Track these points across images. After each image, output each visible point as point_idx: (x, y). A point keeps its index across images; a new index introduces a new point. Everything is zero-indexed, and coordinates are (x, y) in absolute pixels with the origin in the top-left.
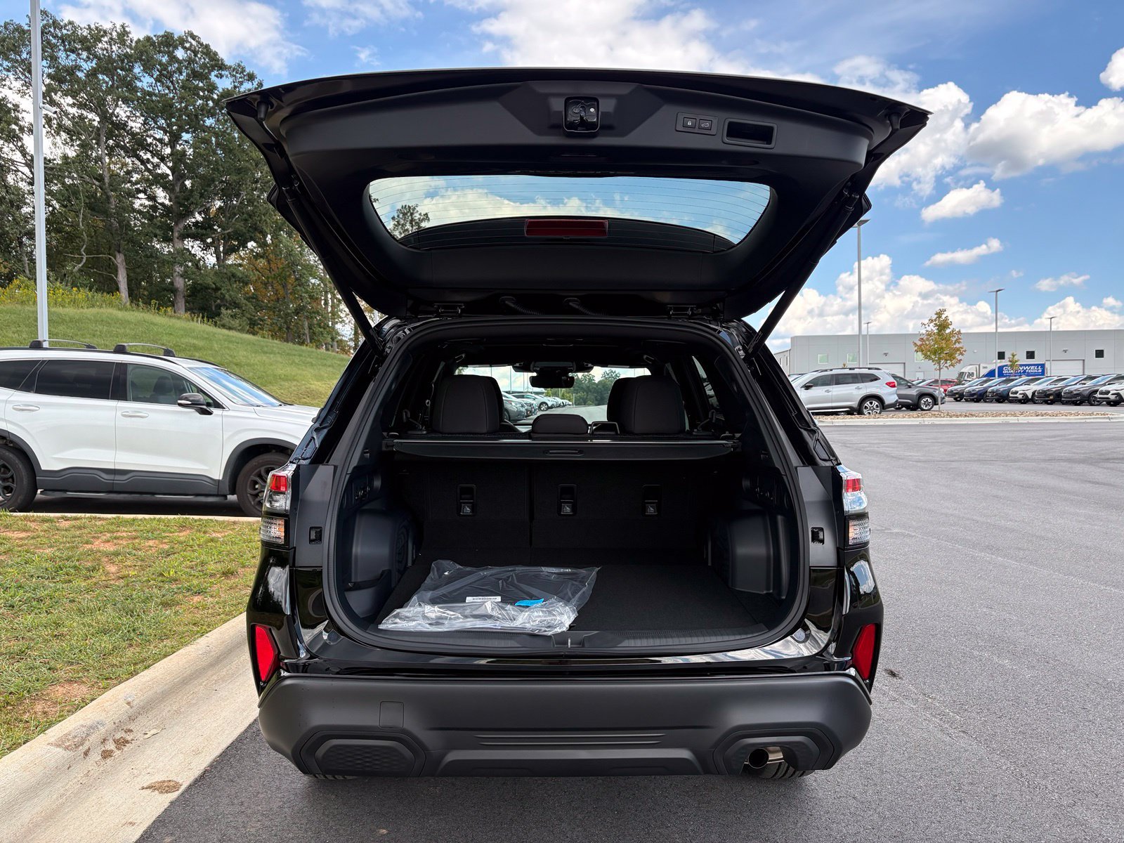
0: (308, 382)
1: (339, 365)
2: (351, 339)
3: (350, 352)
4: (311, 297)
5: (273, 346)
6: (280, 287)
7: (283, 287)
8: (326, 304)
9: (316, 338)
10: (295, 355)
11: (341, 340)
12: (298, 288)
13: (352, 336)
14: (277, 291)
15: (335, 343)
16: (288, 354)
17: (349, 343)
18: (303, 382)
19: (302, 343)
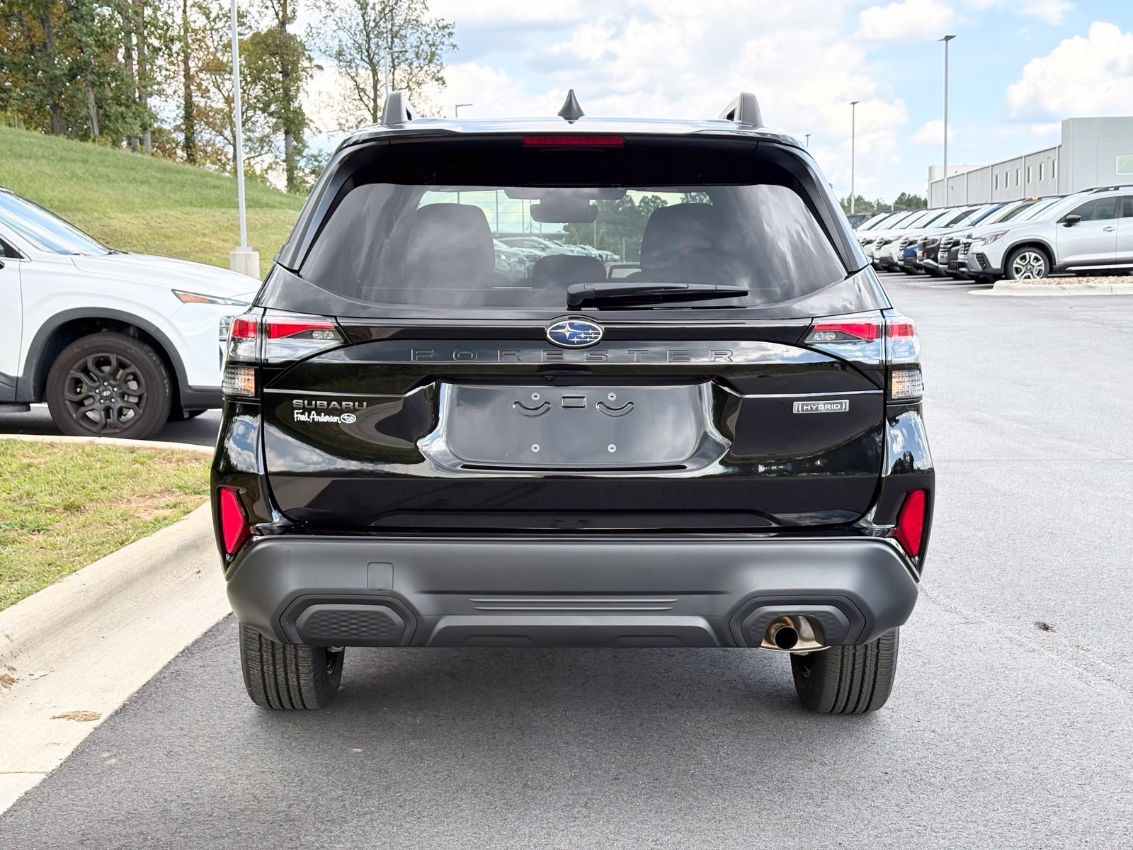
0: (105, 213)
1: (161, 180)
2: (177, 128)
3: (175, 153)
4: (100, 44)
5: (32, 143)
6: (36, 23)
7: (42, 21)
8: (128, 56)
9: (111, 125)
10: (74, 161)
11: (160, 131)
12: (74, 24)
13: (179, 122)
14: (29, 30)
15: (148, 136)
16: (62, 159)
17: (174, 135)
18: (96, 214)
19: (85, 137)
